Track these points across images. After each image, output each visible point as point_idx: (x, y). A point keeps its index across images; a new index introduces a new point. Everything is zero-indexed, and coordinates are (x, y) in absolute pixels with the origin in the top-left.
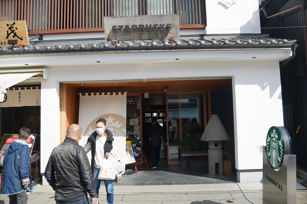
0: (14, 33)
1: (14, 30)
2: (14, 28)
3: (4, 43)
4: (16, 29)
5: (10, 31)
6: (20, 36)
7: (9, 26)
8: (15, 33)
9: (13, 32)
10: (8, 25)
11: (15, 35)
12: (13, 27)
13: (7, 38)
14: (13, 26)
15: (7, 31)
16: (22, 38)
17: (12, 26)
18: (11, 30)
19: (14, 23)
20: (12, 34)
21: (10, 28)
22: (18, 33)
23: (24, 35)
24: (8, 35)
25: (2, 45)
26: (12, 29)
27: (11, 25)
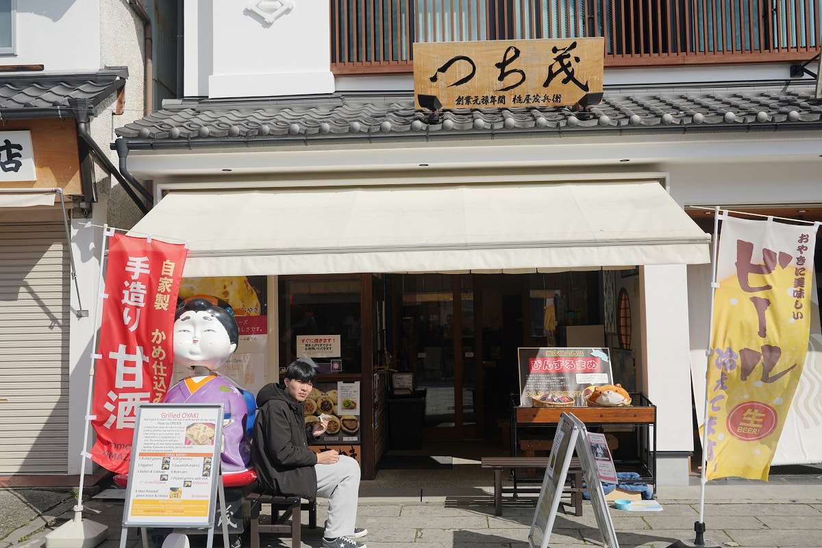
0: (567, 72)
1: (569, 64)
2: (572, 59)
3: (533, 99)
4: (577, 60)
5: (557, 67)
6: (583, 79)
7: (559, 53)
8: (570, 71)
9: (564, 68)
10: (555, 50)
11: (571, 77)
12: (569, 56)
13: (546, 84)
14: (568, 52)
15: (551, 67)
16: (589, 86)
17: (565, 52)
18: (562, 64)
19: (574, 46)
20: (563, 75)
21: (560, 59)
22: (580, 72)
23: (595, 78)
24: (551, 75)
25: (528, 102)
26: (566, 61)
27: (564, 49)
